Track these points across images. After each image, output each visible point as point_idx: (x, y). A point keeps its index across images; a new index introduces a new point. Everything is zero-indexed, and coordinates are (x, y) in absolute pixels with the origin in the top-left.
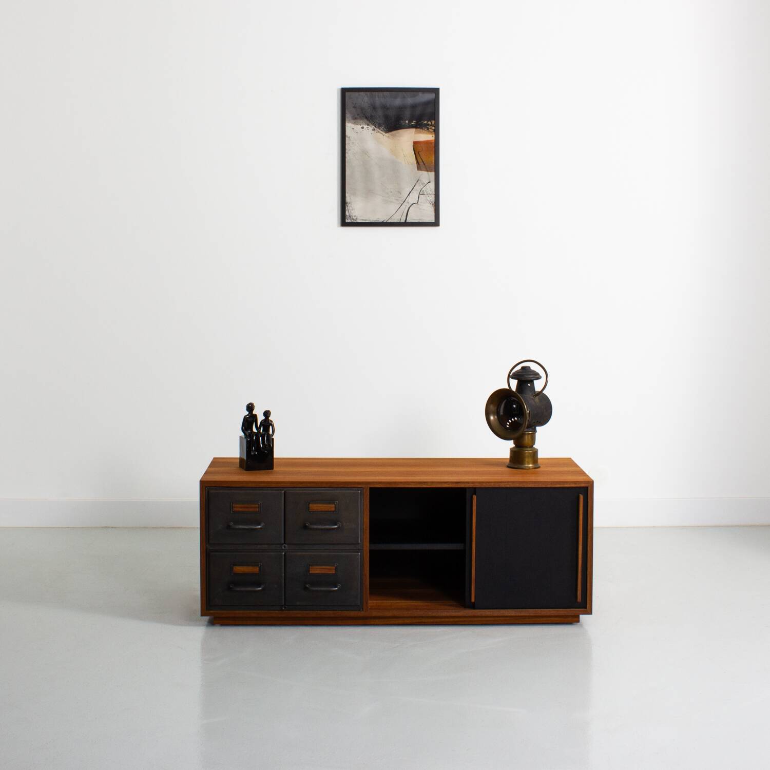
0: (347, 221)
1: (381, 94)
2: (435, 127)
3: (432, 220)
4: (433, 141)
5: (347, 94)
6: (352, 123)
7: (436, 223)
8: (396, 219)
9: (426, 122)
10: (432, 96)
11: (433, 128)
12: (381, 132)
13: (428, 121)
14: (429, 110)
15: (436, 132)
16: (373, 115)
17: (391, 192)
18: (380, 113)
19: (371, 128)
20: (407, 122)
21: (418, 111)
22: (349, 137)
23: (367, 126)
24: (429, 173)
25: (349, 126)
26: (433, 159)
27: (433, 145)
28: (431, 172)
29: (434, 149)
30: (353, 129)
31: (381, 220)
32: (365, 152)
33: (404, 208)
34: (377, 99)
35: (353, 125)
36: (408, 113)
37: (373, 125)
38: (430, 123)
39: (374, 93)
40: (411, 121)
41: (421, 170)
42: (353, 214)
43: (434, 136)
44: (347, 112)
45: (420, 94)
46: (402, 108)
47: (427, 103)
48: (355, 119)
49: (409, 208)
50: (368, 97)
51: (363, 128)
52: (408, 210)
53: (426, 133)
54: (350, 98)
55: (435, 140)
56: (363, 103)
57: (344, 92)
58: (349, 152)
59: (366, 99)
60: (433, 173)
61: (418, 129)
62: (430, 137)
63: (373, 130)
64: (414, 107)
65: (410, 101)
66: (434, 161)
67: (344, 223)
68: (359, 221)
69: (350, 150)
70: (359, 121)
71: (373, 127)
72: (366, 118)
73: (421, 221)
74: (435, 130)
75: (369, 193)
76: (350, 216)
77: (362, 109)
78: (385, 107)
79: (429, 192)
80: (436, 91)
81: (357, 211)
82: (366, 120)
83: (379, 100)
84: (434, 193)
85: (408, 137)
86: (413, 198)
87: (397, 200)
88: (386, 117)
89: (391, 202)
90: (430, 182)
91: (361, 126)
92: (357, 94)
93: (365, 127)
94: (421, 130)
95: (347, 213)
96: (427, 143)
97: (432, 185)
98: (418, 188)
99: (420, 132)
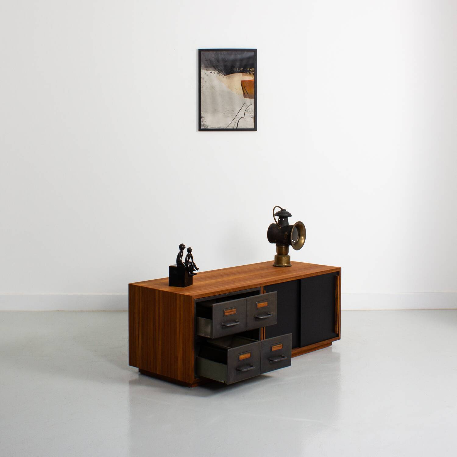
0: (202, 128)
1: (222, 52)
3: (253, 127)
4: (253, 80)
5: (202, 52)
6: (205, 70)
7: (255, 129)
8: (231, 127)
9: (249, 69)
10: (253, 53)
11: (253, 73)
12: (222, 75)
13: (250, 68)
14: (251, 62)
16: (218, 65)
17: (228, 111)
18: (221, 64)
19: (216, 72)
20: (238, 69)
21: (244, 63)
22: (203, 78)
23: (214, 72)
24: (251, 99)
25: (203, 71)
26: (253, 91)
27: (253, 83)
29: (253, 85)
30: (205, 73)
31: (222, 127)
32: (213, 87)
33: (236, 120)
34: (220, 55)
36: (238, 64)
37: (217, 71)
38: (251, 69)
39: (218, 52)
41: (246, 98)
42: (206, 124)
43: (253, 77)
44: (202, 63)
45: (245, 52)
46: (234, 61)
47: (249, 58)
48: (207, 67)
49: (239, 120)
50: (214, 54)
51: (211, 73)
52: (238, 121)
53: (249, 76)
54: (204, 55)
55: (254, 80)
56: (211, 58)
57: (200, 51)
58: (203, 87)
59: (213, 56)
60: (253, 100)
61: (244, 73)
62: (251, 78)
63: (217, 74)
64: (241, 60)
65: (239, 56)
67: (200, 129)
68: (209, 128)
70: (209, 68)
71: (218, 72)
72: (214, 67)
73: (246, 128)
74: (254, 74)
75: (215, 111)
76: (204, 125)
77: (211, 62)
78: (224, 61)
79: (251, 111)
80: (255, 51)
81: (208, 122)
82: (213, 68)
83: (221, 56)
84: (254, 111)
85: (238, 78)
86: (241, 114)
87: (232, 115)
88: (225, 66)
89: (229, 117)
90: (251, 105)
91: (211, 72)
92: (208, 52)
93: (213, 72)
94: (246, 74)
95: (202, 123)
96: (250, 81)
97: (253, 106)
98: (244, 108)
99: (245, 75)
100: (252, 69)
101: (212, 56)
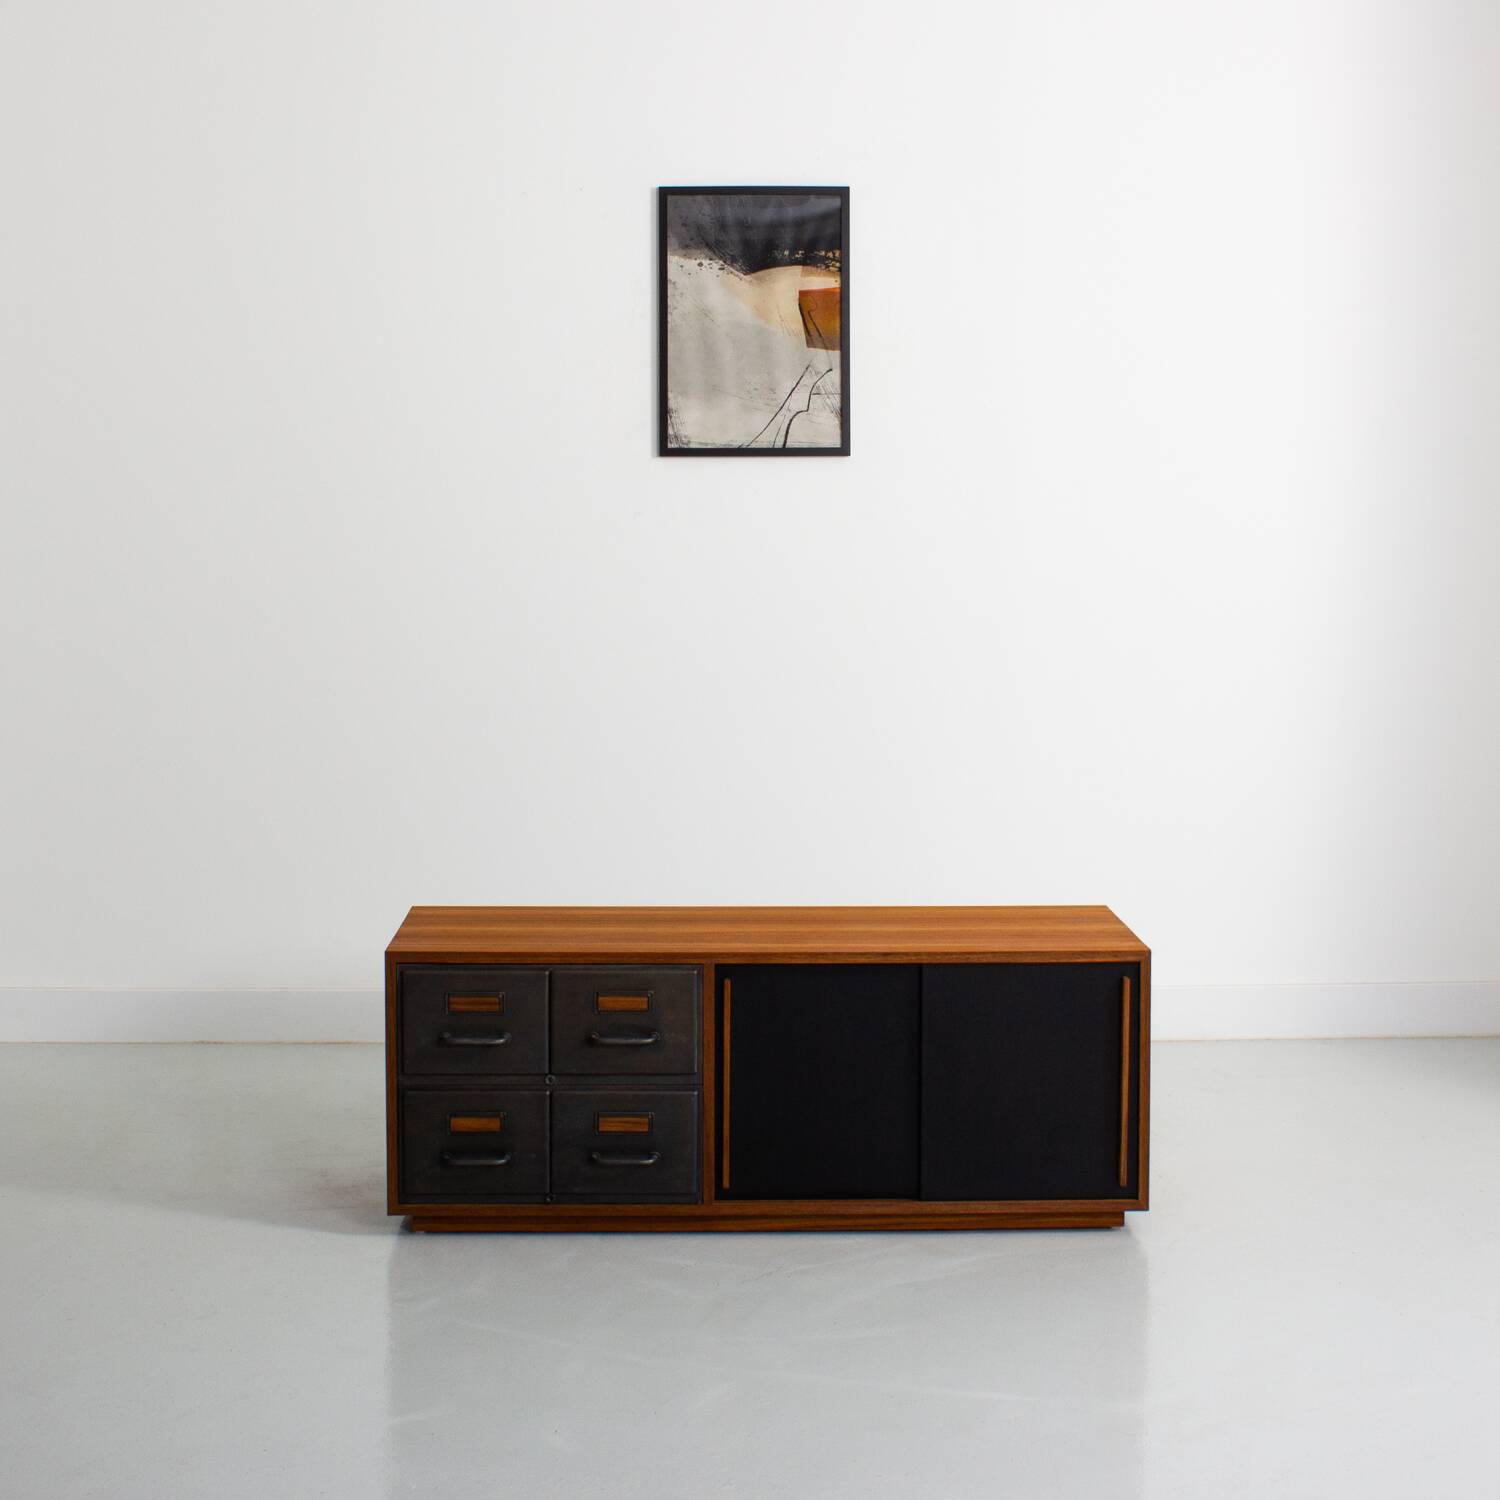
0: (670, 446)
1: (735, 199)
2: (841, 262)
3: (836, 443)
4: (838, 290)
5: (670, 199)
6: (680, 256)
7: (844, 450)
8: (764, 442)
9: (823, 253)
10: (836, 202)
11: (838, 265)
12: (737, 273)
13: (827, 251)
14: (830, 230)
15: (844, 272)
16: (721, 239)
17: (756, 389)
18: (734, 235)
19: (716, 265)
20: (786, 253)
21: (808, 233)
22: (674, 283)
23: (708, 262)
24: (830, 352)
25: (673, 261)
26: (838, 325)
27: (838, 299)
28: (833, 349)
29: (838, 306)
30: (682, 266)
31: (736, 444)
32: (705, 313)
33: (782, 421)
34: (728, 208)
35: (682, 260)
36: (788, 236)
37: (721, 258)
38: (830, 255)
39: (722, 197)
40: (793, 252)
41: (815, 347)
42: (682, 433)
43: (838, 279)
44: (669, 233)
45: (812, 198)
46: (775, 226)
47: (824, 217)
48: (686, 247)
49: (791, 421)
50: (710, 205)
51: (700, 265)
52: (789, 425)
53: (824, 275)
54: (678, 207)
55: (841, 288)
56: (700, 216)
57: (665, 195)
58: (674, 312)
59: (707, 209)
60: (837, 353)
61: (809, 268)
62: (831, 282)
63: (720, 269)
64: (800, 223)
65: (791, 212)
66: (838, 329)
67: (665, 450)
68: (693, 446)
69: (675, 308)
70: (693, 251)
71: (721, 262)
72: (707, 245)
73: (814, 446)
74: (840, 269)
75: (712, 391)
76: (676, 437)
77: (699, 228)
78: (743, 225)
79: (830, 388)
80: (843, 193)
81: (690, 425)
82: (706, 250)
83: (731, 210)
84: (839, 391)
85: (789, 283)
86: (798, 401)
87: (768, 405)
88: (746, 244)
89: (756, 409)
90: (831, 370)
91: (698, 261)
92: (688, 199)
93: (706, 262)
94: (814, 269)
95: (670, 431)
96: (826, 293)
97: (836, 376)
98: (808, 381)
99: (812, 273)
100: (834, 254)
101: (704, 210)
